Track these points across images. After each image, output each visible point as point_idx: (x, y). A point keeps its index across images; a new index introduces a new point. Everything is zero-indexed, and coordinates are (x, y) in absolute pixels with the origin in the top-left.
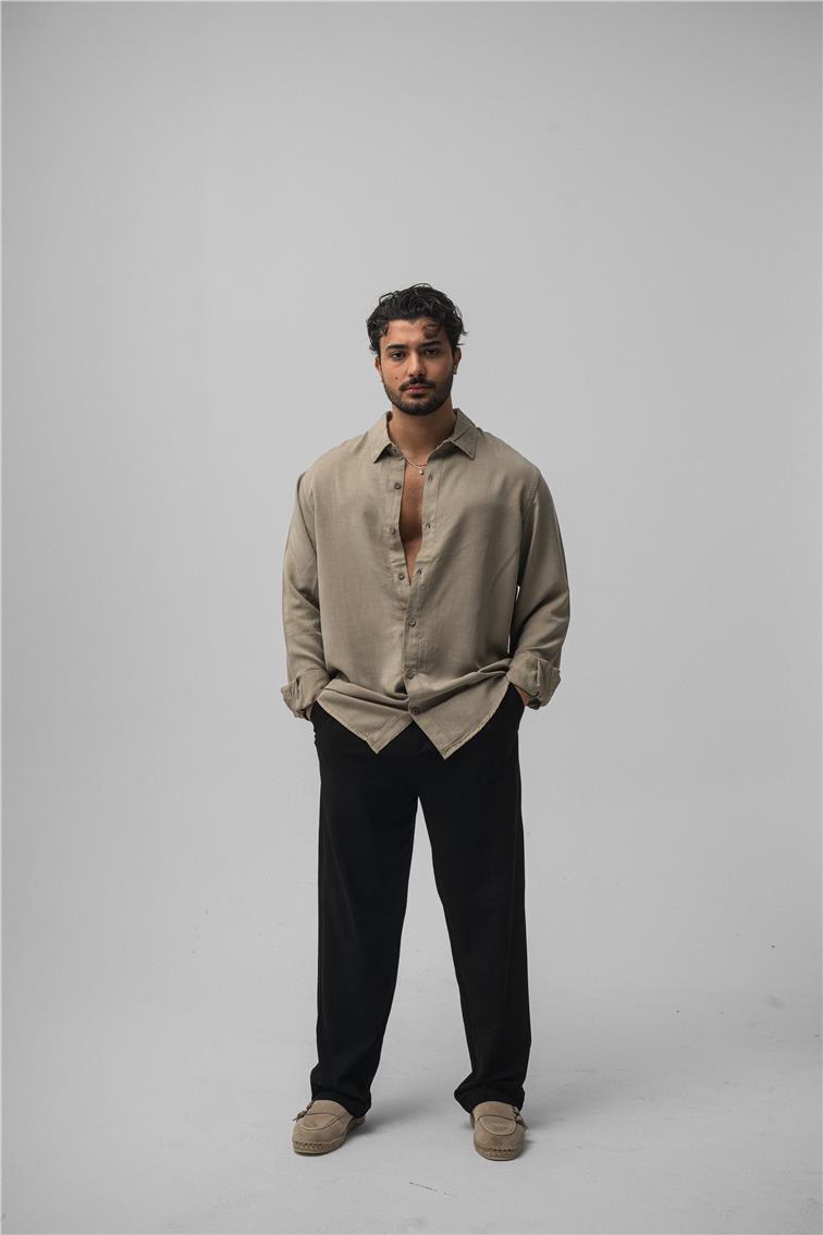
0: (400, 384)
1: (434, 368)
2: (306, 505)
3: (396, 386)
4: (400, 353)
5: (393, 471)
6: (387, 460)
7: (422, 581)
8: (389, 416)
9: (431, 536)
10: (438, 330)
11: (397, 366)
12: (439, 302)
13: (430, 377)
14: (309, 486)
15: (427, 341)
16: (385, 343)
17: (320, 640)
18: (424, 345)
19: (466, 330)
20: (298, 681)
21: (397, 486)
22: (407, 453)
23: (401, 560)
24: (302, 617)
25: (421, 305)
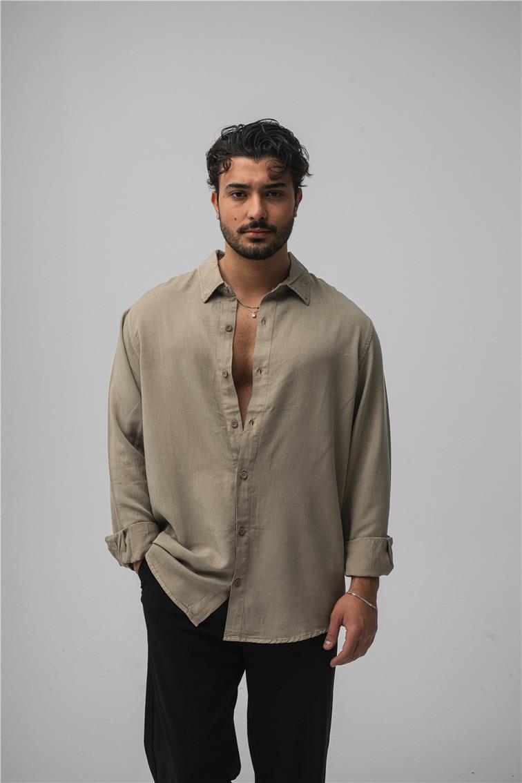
0: (238, 225)
1: (276, 211)
2: (130, 343)
3: (234, 228)
4: (241, 192)
5: (225, 312)
6: (218, 300)
7: (254, 432)
8: (220, 255)
9: (263, 382)
10: (283, 172)
11: (237, 206)
12: (286, 141)
13: (272, 221)
14: (134, 325)
15: (271, 182)
16: (225, 181)
17: (146, 488)
18: (268, 186)
19: (310, 171)
20: (125, 533)
21: (229, 329)
22: (239, 294)
23: (234, 407)
24: (129, 464)
25: (267, 143)
